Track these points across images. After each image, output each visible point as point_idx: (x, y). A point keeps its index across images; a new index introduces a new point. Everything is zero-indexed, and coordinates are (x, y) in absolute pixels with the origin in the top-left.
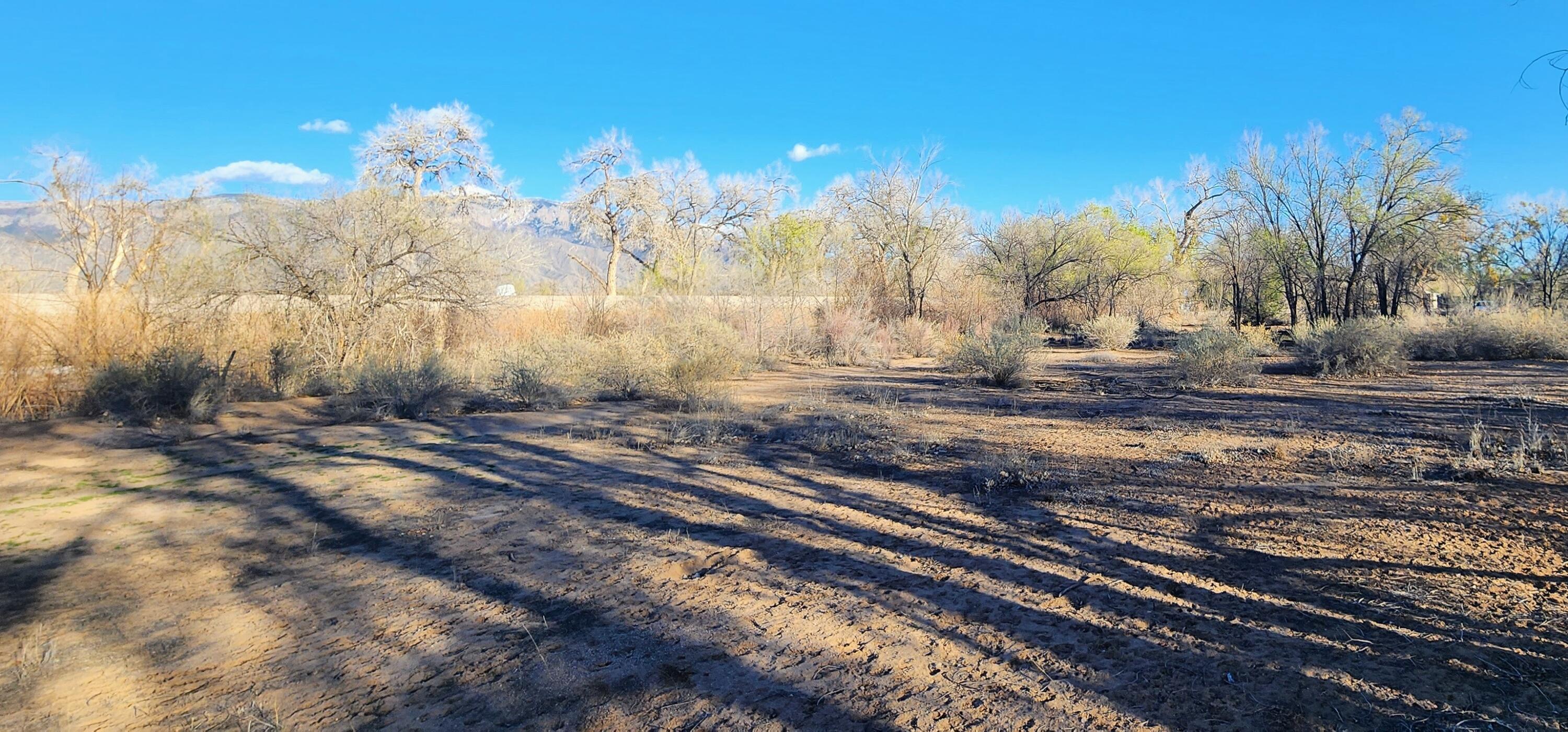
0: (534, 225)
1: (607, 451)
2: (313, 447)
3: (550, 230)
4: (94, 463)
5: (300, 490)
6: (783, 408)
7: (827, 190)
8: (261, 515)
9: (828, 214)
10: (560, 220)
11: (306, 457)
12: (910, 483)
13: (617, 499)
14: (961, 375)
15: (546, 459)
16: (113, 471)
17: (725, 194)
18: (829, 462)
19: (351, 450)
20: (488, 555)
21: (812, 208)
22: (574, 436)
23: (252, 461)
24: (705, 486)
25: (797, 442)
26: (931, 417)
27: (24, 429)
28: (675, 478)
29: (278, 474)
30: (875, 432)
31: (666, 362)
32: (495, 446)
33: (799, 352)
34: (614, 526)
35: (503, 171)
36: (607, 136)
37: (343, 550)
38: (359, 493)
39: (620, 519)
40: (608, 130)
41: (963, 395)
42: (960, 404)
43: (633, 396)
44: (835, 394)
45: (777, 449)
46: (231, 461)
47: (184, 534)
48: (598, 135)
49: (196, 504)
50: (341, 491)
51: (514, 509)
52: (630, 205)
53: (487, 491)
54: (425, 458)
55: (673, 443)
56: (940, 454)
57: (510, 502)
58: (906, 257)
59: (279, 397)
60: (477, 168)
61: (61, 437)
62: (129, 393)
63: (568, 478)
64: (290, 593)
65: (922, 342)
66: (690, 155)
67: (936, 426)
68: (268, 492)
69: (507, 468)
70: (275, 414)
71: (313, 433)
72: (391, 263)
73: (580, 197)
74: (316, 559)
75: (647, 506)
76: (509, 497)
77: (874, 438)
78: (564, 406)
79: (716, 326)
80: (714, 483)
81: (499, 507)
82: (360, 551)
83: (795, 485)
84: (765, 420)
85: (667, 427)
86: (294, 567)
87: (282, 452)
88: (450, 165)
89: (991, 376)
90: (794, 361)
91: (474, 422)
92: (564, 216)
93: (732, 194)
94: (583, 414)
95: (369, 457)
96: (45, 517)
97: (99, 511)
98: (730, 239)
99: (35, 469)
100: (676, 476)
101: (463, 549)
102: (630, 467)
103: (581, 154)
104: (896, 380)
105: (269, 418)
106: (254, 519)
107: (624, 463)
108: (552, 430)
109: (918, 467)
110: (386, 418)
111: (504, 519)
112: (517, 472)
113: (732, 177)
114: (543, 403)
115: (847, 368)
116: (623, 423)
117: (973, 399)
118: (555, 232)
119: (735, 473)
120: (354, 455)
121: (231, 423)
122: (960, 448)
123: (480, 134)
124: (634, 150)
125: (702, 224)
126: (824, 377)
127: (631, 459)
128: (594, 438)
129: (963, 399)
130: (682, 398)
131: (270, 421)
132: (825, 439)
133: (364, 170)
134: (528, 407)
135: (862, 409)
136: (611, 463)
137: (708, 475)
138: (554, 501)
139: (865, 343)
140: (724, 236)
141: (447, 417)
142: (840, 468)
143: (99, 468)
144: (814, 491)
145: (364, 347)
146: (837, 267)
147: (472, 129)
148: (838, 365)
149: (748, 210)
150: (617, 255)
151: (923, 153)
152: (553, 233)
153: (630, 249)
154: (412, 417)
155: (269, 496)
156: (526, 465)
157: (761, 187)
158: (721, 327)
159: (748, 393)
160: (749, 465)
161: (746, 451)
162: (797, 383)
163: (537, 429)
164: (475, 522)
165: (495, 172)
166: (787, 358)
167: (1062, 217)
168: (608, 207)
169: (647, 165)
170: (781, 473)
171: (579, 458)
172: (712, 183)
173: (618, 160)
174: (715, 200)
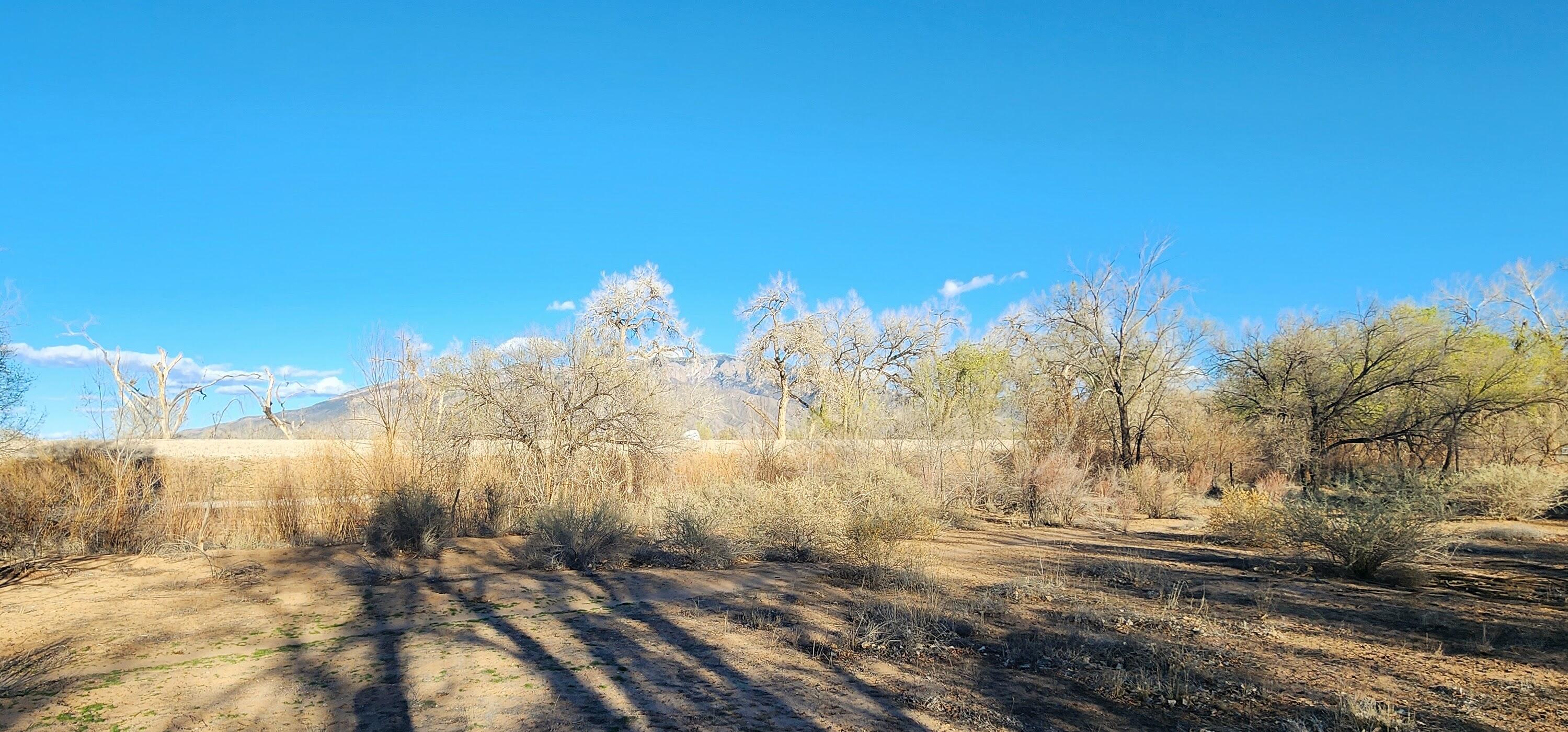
0: (719, 377)
3: (731, 382)
6: (1004, 592)
7: (1000, 320)
9: (1002, 346)
10: (739, 372)
17: (889, 332)
19: (500, 615)
21: (984, 341)
22: (733, 619)
27: (317, 553)
31: (840, 519)
33: (990, 504)
35: (687, 324)
36: (774, 282)
40: (775, 275)
41: (1309, 594)
43: (802, 556)
44: (1071, 573)
48: (766, 281)
52: (796, 350)
55: (858, 651)
58: (1118, 389)
59: (492, 534)
60: (667, 323)
65: (1162, 497)
66: (853, 293)
70: (484, 553)
72: (582, 406)
73: (753, 345)
77: (1208, 683)
78: (729, 567)
79: (894, 473)
84: (987, 616)
85: (849, 614)
88: (646, 322)
90: (985, 517)
91: (635, 582)
92: (741, 367)
93: (896, 331)
94: (749, 579)
98: (894, 381)
103: (752, 302)
105: (481, 556)
108: (711, 605)
110: (559, 568)
113: (897, 311)
114: (709, 560)
115: (1062, 530)
116: (793, 599)
121: (451, 560)
123: (668, 291)
124: (799, 293)
125: (866, 364)
126: (1039, 542)
128: (756, 626)
130: (863, 566)
131: (480, 559)
134: (691, 564)
139: (1085, 497)
140: (889, 377)
141: (614, 571)
145: (565, 487)
147: (662, 287)
148: (1047, 524)
149: (913, 348)
150: (786, 399)
151: (1143, 253)
152: (734, 384)
153: (798, 394)
154: (579, 571)
157: (927, 321)
158: (899, 475)
159: (944, 562)
163: (695, 603)
165: (681, 326)
166: (975, 513)
168: (777, 352)
169: (811, 308)
172: (875, 323)
173: (785, 305)
174: (878, 340)
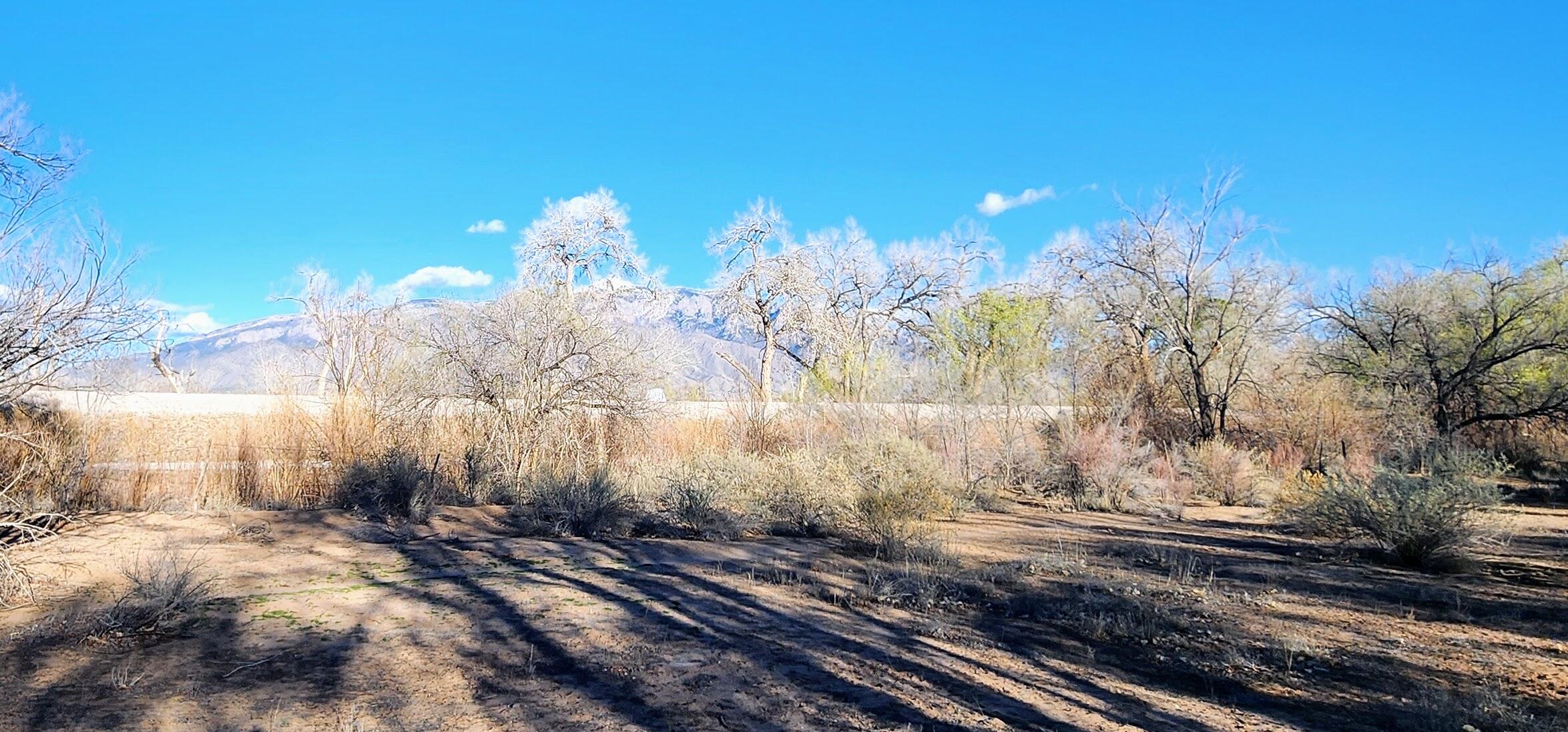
0: (677, 318)
1: (798, 601)
2: (508, 559)
3: (692, 324)
4: (354, 554)
5: (508, 605)
6: (1020, 567)
7: (1044, 252)
8: (482, 626)
9: (1049, 287)
10: (702, 312)
11: (503, 569)
12: (1270, 715)
13: (827, 668)
14: (1323, 541)
15: (731, 603)
16: (369, 564)
17: (899, 269)
18: (1113, 659)
19: (541, 567)
20: (695, 713)
21: (1024, 280)
22: (756, 577)
23: (464, 568)
24: (935, 667)
25: (1054, 622)
26: (1282, 608)
27: (307, 516)
28: (893, 650)
29: (487, 584)
30: (1184, 621)
31: (850, 493)
32: (675, 579)
33: (1027, 486)
34: (832, 704)
35: (647, 260)
36: (753, 209)
37: (556, 677)
38: (558, 617)
39: (837, 696)
40: (754, 201)
41: (1336, 575)
42: (1335, 591)
43: (813, 532)
44: (1097, 554)
45: (1027, 629)
46: (447, 566)
47: (428, 636)
48: (743, 208)
49: (431, 606)
50: (542, 611)
51: (712, 661)
52: (782, 290)
53: (678, 633)
54: (609, 584)
55: (875, 601)
56: (1316, 673)
57: (705, 651)
58: (1189, 347)
59: (471, 503)
60: (623, 259)
61: (329, 526)
62: (369, 490)
63: (762, 630)
64: (522, 716)
65: (1235, 480)
66: (852, 222)
67: (1298, 625)
68: (483, 602)
69: (692, 609)
70: (470, 520)
71: (506, 544)
72: (557, 366)
73: (727, 284)
74: (534, 683)
75: (867, 683)
76: (703, 645)
77: (1183, 631)
78: (736, 538)
79: (908, 446)
80: (947, 665)
81: (695, 656)
82: (570, 682)
83: (1068, 689)
84: (998, 583)
85: (863, 576)
86: (518, 688)
87: (485, 561)
88: (597, 257)
89: (1388, 547)
90: (1020, 499)
91: (649, 549)
92: (706, 306)
93: (908, 269)
94: (759, 549)
95: (559, 577)
96: (333, 601)
97: (365, 601)
98: (909, 328)
99: (319, 554)
100: (893, 647)
101: (669, 700)
102: (829, 626)
103: (726, 233)
104: (1199, 540)
105: (467, 524)
106: (477, 629)
107: (821, 620)
108: (731, 567)
109: (1277, 689)
110: (564, 535)
111: (704, 671)
112: (704, 615)
113: (908, 243)
114: (713, 531)
115: (1108, 515)
116: (808, 566)
117: (1360, 585)
118: (698, 326)
119: (973, 655)
120: (545, 572)
121: (443, 529)
122: (1354, 668)
123: (625, 221)
124: (784, 223)
125: (871, 309)
126: (1072, 526)
127: (829, 616)
128: (779, 583)
129: (1338, 583)
130: (877, 539)
131: (467, 527)
132: (1101, 622)
133: (524, 269)
134: (697, 535)
135: (1154, 582)
136: (804, 617)
137: (934, 652)
138: (754, 657)
139: (1135, 478)
140: (901, 324)
141: (619, 539)
142: (1134, 671)
143: (360, 559)
144: (1101, 702)
145: (535, 454)
146: (1072, 366)
147: (617, 216)
148: (1091, 509)
149: (931, 288)
150: (771, 351)
151: (1206, 186)
152: (696, 327)
153: (784, 344)
154: (588, 537)
155: (484, 606)
156: (713, 608)
157: (948, 255)
158: (914, 448)
159: (964, 541)
160: (990, 647)
161: (978, 625)
162: (1036, 533)
163: (713, 564)
164: (674, 669)
165: (640, 262)
166: (1009, 495)
167: (1501, 270)
168: (758, 294)
169: (800, 239)
170: (1043, 667)
171: (767, 605)
172: (881, 256)
173: (767, 236)
174: (886, 277)
